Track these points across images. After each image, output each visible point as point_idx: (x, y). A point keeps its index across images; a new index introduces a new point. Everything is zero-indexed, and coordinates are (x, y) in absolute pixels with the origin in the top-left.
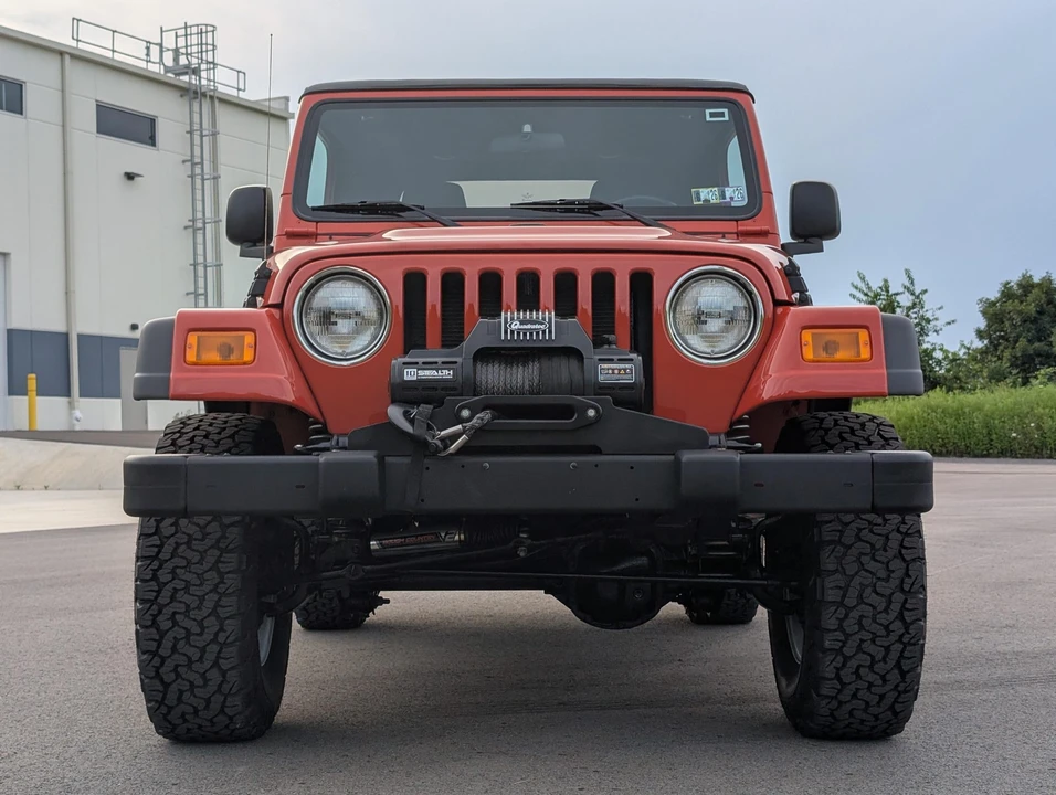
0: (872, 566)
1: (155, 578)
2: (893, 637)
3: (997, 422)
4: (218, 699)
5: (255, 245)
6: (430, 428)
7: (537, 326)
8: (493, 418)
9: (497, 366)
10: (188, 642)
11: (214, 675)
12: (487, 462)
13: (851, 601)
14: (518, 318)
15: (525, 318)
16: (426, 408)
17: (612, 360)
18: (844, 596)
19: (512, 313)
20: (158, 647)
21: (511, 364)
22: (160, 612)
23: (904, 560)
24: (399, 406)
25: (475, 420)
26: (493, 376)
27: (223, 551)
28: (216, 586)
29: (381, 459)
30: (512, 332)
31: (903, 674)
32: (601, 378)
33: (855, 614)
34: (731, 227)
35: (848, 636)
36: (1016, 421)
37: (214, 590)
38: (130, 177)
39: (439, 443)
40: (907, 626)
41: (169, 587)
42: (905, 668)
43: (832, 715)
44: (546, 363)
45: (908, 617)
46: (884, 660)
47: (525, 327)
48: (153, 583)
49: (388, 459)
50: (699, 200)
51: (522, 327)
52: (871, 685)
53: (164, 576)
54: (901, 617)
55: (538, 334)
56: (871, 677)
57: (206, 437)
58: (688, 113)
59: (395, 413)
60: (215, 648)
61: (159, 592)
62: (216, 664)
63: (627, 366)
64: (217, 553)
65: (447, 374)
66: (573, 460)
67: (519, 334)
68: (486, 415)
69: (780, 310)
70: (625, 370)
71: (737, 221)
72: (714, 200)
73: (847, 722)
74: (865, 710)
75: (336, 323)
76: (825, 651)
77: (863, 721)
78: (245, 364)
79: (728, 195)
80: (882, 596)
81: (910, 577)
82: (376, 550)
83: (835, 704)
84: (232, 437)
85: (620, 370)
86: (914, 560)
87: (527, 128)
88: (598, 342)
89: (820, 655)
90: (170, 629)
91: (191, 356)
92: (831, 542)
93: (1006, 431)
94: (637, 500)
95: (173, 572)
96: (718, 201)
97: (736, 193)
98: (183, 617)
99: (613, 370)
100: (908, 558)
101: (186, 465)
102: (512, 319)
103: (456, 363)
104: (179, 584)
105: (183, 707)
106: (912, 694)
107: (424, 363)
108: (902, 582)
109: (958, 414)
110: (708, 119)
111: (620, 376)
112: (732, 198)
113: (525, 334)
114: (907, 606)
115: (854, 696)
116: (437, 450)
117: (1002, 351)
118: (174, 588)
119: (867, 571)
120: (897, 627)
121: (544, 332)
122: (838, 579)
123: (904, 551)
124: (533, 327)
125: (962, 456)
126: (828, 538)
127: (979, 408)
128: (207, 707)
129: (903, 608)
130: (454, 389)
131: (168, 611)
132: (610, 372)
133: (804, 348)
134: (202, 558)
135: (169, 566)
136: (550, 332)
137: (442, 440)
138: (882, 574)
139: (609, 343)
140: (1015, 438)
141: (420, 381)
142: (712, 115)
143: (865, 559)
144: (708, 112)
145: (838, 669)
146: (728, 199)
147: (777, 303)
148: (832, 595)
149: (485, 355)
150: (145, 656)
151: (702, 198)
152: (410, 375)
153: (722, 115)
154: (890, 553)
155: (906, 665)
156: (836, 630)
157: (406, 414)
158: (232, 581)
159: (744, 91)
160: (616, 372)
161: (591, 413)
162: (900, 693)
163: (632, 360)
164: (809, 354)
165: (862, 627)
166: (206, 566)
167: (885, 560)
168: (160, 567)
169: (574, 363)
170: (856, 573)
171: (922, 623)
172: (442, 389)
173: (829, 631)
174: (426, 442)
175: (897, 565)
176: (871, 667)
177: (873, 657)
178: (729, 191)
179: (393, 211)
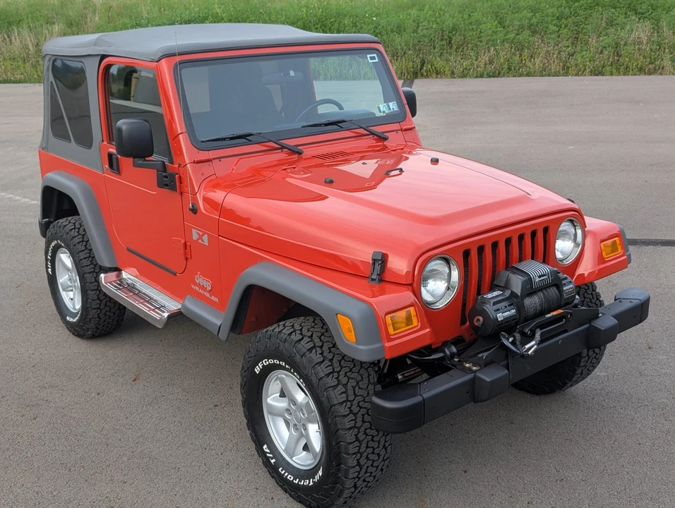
7: (544, 277)
14: (537, 274)
15: (540, 274)
16: (519, 337)
25: (538, 337)
30: (537, 283)
32: (564, 295)
34: (396, 127)
51: (539, 279)
55: (545, 281)
59: (507, 343)
63: (572, 286)
65: (513, 312)
66: (559, 339)
67: (539, 283)
68: (540, 332)
71: (399, 123)
72: (387, 111)
79: (391, 107)
85: (570, 289)
96: (389, 112)
97: (394, 106)
101: (424, 401)
102: (535, 276)
103: (513, 304)
107: (502, 308)
110: (370, 61)
111: (571, 293)
113: (541, 283)
121: (547, 279)
132: (567, 291)
133: (603, 252)
136: (549, 278)
146: (392, 110)
151: (382, 110)
152: (500, 316)
153: (374, 58)
161: (569, 316)
164: (605, 255)
172: (512, 320)
178: (391, 104)
179: (245, 137)
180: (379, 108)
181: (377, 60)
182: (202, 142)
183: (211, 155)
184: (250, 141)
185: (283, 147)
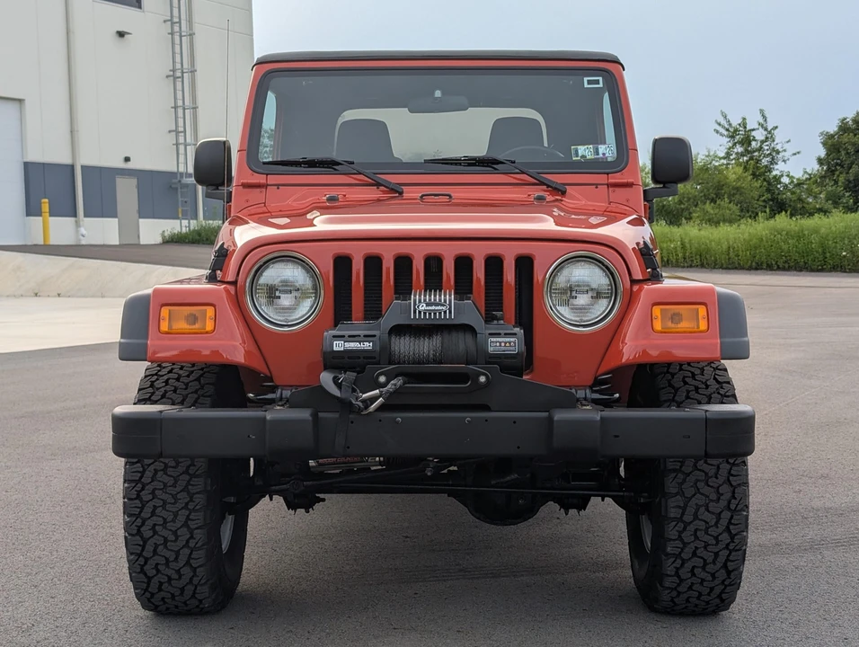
0: (706, 490)
1: (138, 497)
2: (721, 546)
3: (830, 243)
4: (190, 589)
5: (218, 189)
6: (354, 390)
7: (440, 308)
8: (404, 383)
9: (407, 339)
10: (166, 547)
11: (187, 571)
12: (399, 417)
13: (688, 518)
14: (425, 300)
15: (430, 300)
16: (352, 375)
17: (500, 334)
18: (683, 514)
19: (420, 296)
20: (143, 550)
21: (420, 335)
22: (143, 524)
23: (731, 485)
24: (330, 372)
25: (389, 386)
26: (404, 346)
27: (193, 476)
28: (187, 504)
29: (315, 416)
30: (420, 312)
31: (729, 573)
32: (491, 349)
33: (691, 528)
34: (602, 179)
35: (685, 544)
36: (846, 242)
37: (186, 507)
38: (121, 34)
39: (360, 404)
40: (732, 537)
41: (151, 504)
42: (730, 569)
43: (672, 601)
44: (446, 336)
45: (734, 530)
46: (714, 562)
47: (430, 308)
48: (137, 501)
49: (321, 415)
50: (577, 156)
51: (428, 308)
52: (703, 580)
53: (146, 496)
54: (728, 529)
55: (440, 313)
56: (703, 575)
57: (178, 379)
58: (570, 80)
59: (326, 378)
60: (187, 551)
61: (142, 509)
62: (188, 563)
63: (512, 340)
64: (187, 477)
65: (367, 345)
66: (468, 416)
67: (425, 313)
68: (398, 382)
69: (636, 288)
70: (510, 343)
71: (608, 174)
72: (590, 156)
73: (684, 606)
74: (698, 598)
75: (279, 297)
76: (667, 555)
77: (696, 605)
78: (207, 333)
79: (601, 151)
80: (713, 513)
81: (735, 499)
82: (313, 467)
83: (674, 594)
84: (198, 379)
85: (506, 343)
86: (739, 485)
87: (438, 94)
88: (489, 318)
89: (664, 557)
90: (152, 537)
91: (164, 327)
92: (675, 470)
93: (838, 251)
94: (519, 448)
95: (153, 493)
96: (593, 157)
97: (608, 150)
98: (161, 527)
99: (500, 343)
100: (734, 483)
101: (161, 420)
102: (420, 301)
103: (375, 336)
104: (159, 503)
105: (162, 594)
106: (736, 586)
107: (349, 336)
108: (729, 502)
109: (799, 236)
110: (586, 85)
111: (506, 348)
112: (604, 154)
113: (430, 314)
114: (733, 521)
115: (690, 588)
116: (360, 410)
117: (838, 176)
118: (154, 506)
119: (702, 494)
120: (725, 538)
121: (445, 312)
122: (679, 500)
123: (731, 478)
124: (437, 308)
125: (801, 271)
126: (671, 468)
127: (816, 231)
128: (182, 594)
129: (730, 523)
130: (375, 358)
131: (149, 523)
132: (498, 344)
133: (654, 320)
134: (176, 481)
135: (149, 488)
136: (450, 312)
137: (364, 401)
138: (713, 496)
139: (498, 320)
140: (845, 256)
141: (346, 351)
142: (589, 82)
143: (700, 485)
144: (586, 79)
145: (677, 569)
146: (601, 155)
147: (633, 282)
148: (673, 513)
149: (399, 330)
150: (132, 557)
151: (580, 153)
152: (339, 346)
153: (598, 82)
154: (721, 480)
155: (731, 566)
156: (676, 540)
157: (335, 380)
158: (200, 499)
159: (616, 61)
160: (503, 344)
161: (483, 379)
162: (726, 586)
163: (515, 334)
164: (658, 326)
165: (697, 538)
166: (178, 489)
167: (716, 485)
168: (143, 489)
169: (469, 337)
170: (694, 495)
171: (745, 533)
172: (364, 358)
173: (671, 540)
174: (351, 402)
175: (725, 489)
176: (703, 568)
177: (705, 560)
178: (602, 149)
179: (329, 165)
180: (577, 151)
181: (601, 85)
182: (264, 163)
183: (272, 179)
184: (335, 169)
185: (378, 184)
